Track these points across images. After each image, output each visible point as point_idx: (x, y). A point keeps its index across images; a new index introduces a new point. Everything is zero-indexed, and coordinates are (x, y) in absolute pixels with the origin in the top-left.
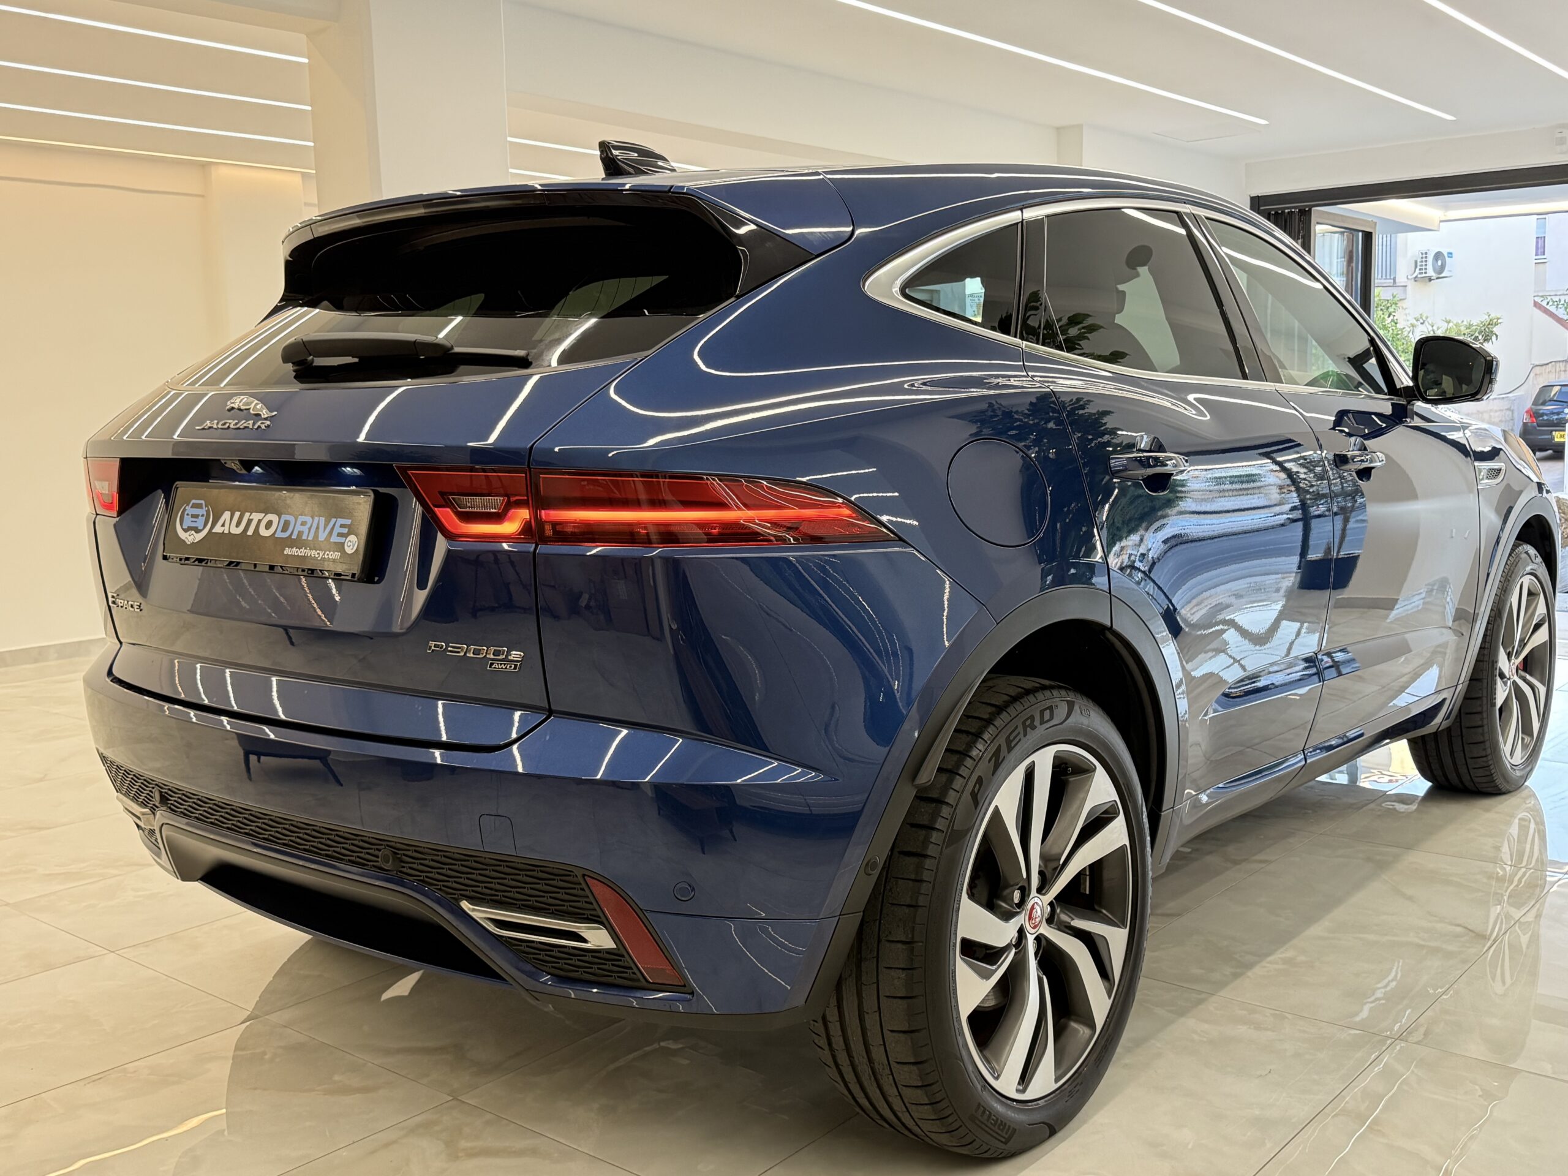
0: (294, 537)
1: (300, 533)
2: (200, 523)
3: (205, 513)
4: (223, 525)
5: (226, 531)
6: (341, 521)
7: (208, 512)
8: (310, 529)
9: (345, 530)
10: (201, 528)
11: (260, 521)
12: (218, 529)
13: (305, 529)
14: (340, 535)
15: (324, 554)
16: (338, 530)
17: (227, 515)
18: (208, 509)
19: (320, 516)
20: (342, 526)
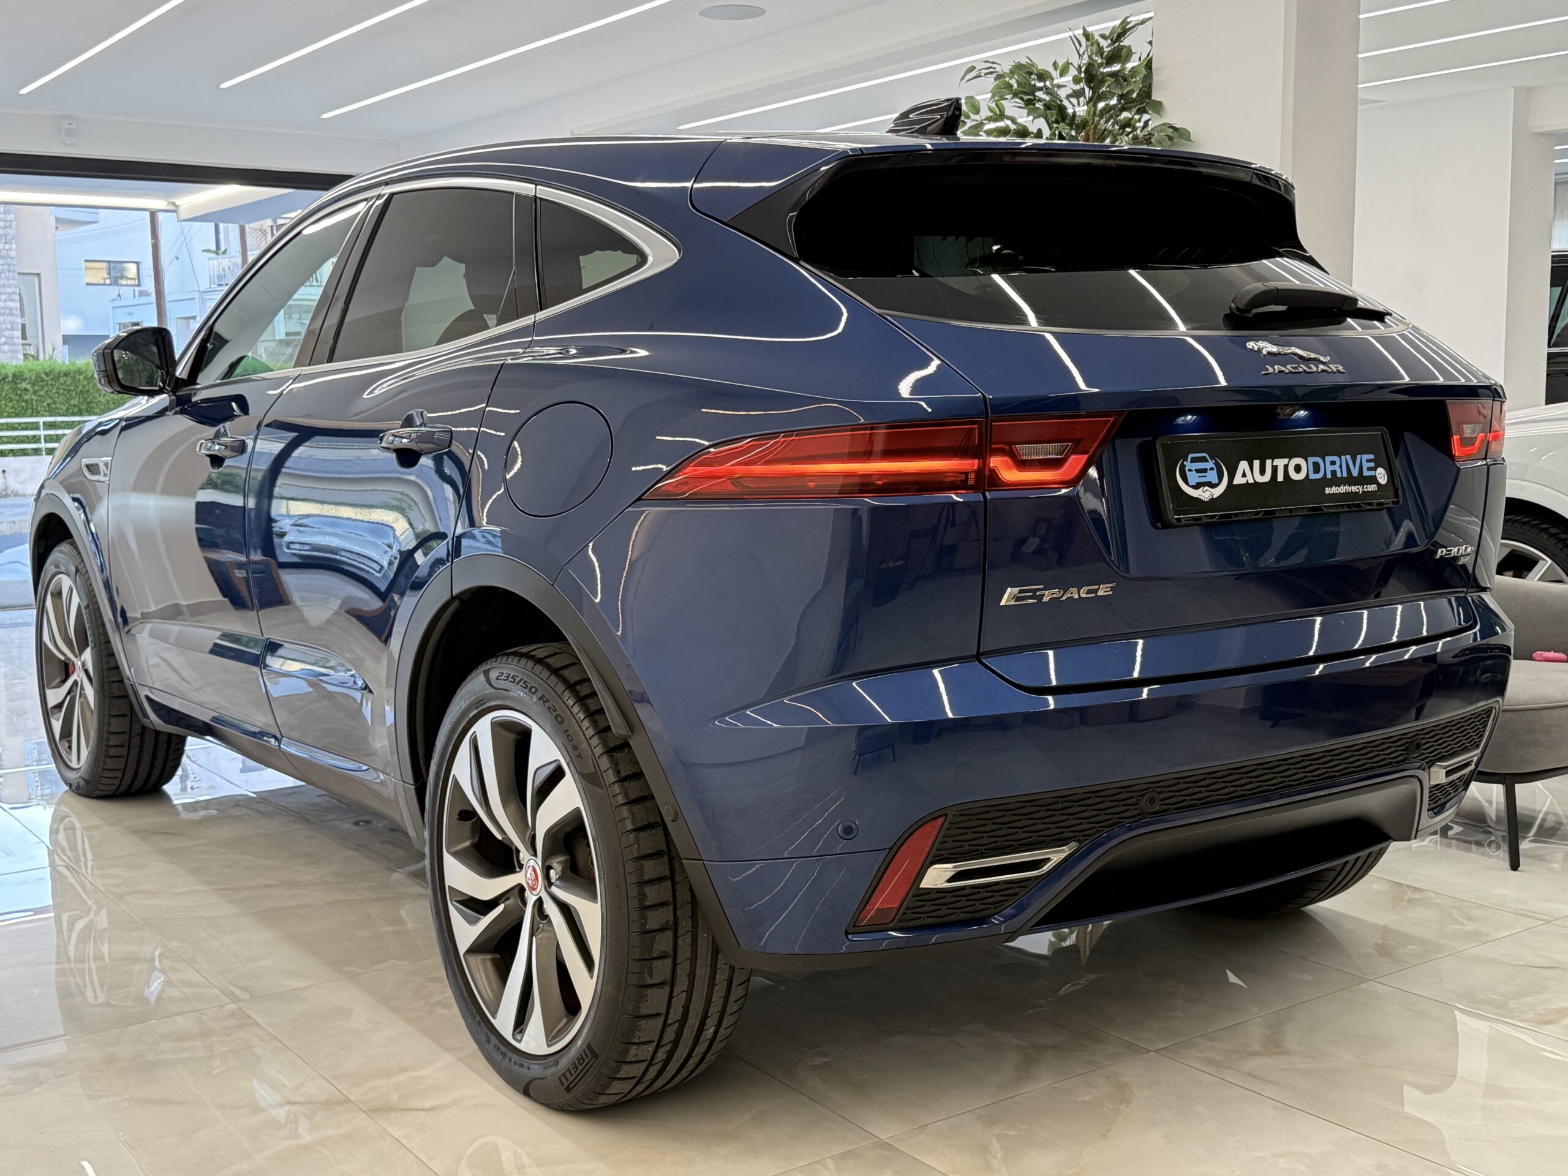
0: (1329, 476)
1: (1334, 472)
2: (1212, 476)
3: (1214, 466)
4: (1244, 475)
5: (1251, 481)
6: (1366, 457)
7: (1217, 464)
8: (1341, 467)
9: (1372, 465)
10: (1217, 482)
11: (1286, 467)
12: (1238, 480)
13: (1336, 468)
14: (1369, 469)
15: (1363, 488)
16: (1366, 465)
17: (1243, 465)
18: (1216, 461)
19: (1345, 455)
20: (1368, 461)
